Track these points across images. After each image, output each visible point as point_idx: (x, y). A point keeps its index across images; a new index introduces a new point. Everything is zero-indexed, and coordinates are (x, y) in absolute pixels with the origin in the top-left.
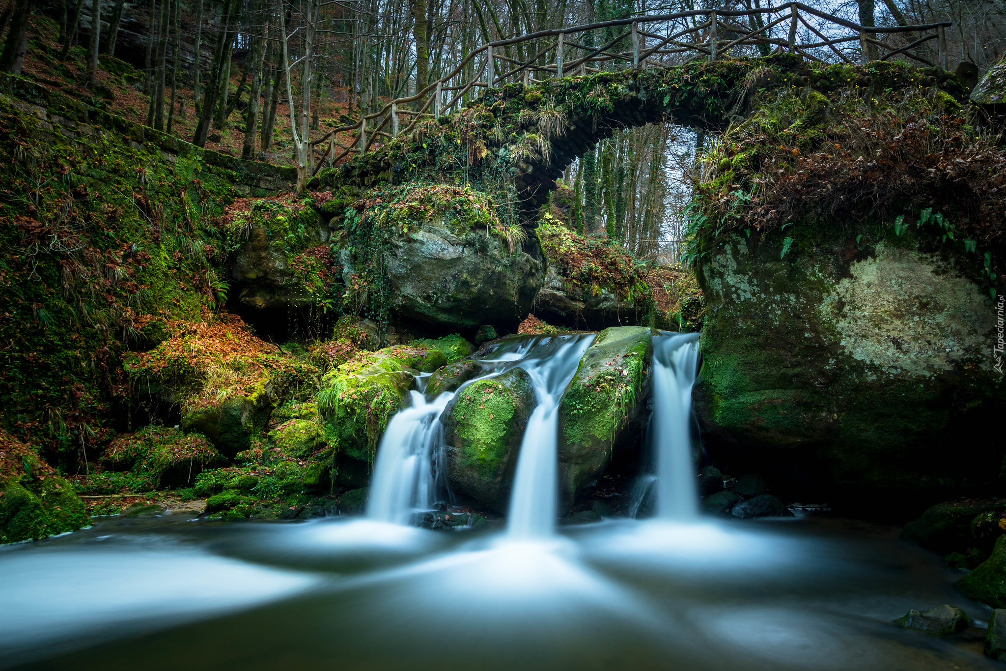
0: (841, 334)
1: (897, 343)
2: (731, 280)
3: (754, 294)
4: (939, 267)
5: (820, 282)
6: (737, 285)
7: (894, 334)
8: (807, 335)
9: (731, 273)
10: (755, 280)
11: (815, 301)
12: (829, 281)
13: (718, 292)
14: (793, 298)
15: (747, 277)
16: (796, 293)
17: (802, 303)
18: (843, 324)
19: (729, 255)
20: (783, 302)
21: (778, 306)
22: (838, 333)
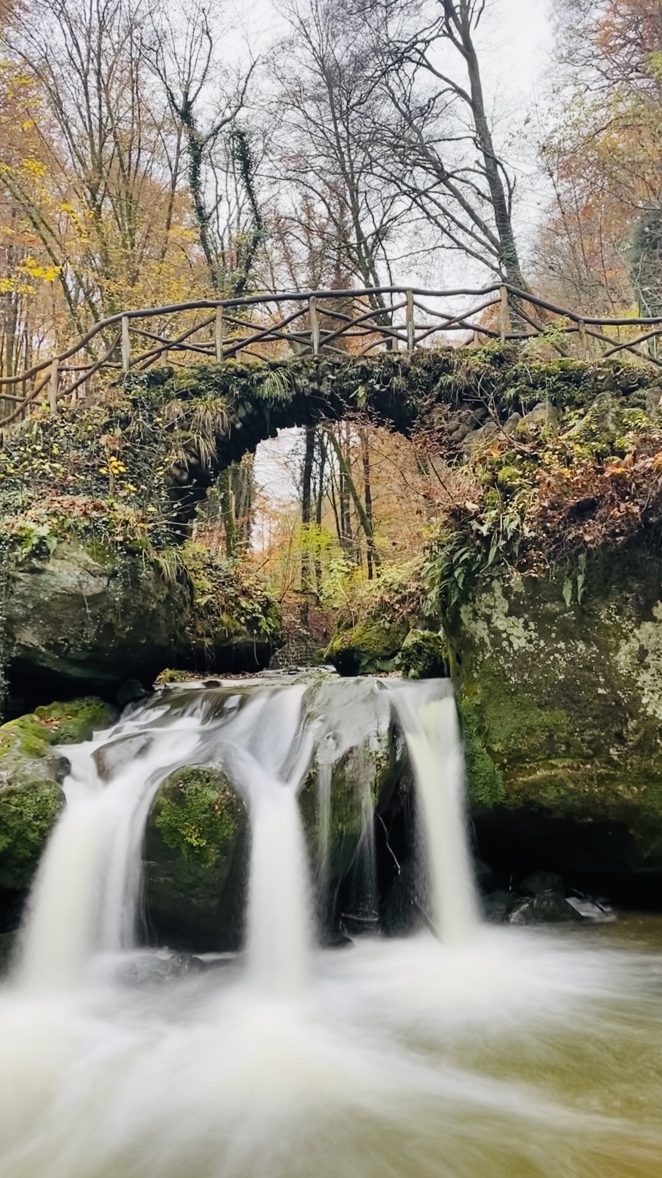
0: (643, 689)
2: (501, 623)
3: (530, 641)
5: (618, 626)
6: (510, 631)
8: (601, 691)
9: (502, 616)
10: (532, 625)
11: (610, 650)
12: (628, 625)
13: (482, 639)
14: (581, 646)
15: (522, 620)
16: (587, 641)
17: (594, 652)
18: (645, 677)
19: (498, 593)
20: (569, 651)
21: (563, 655)
22: (638, 688)
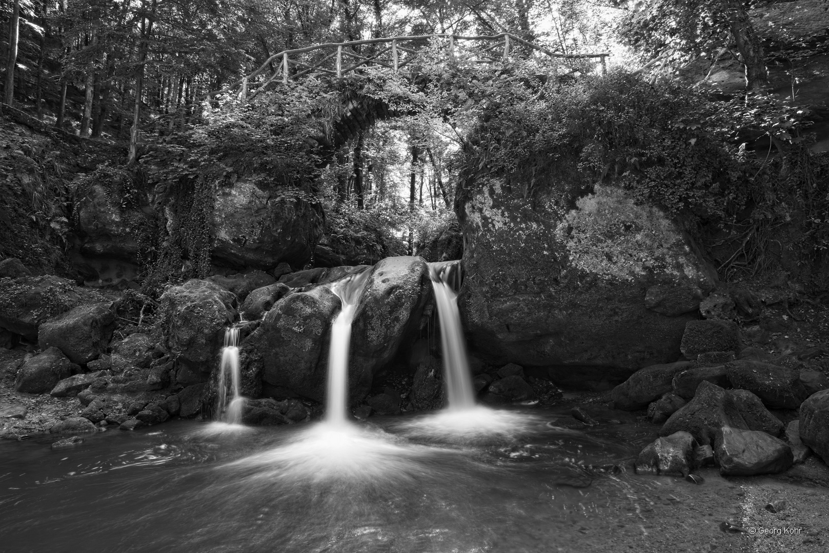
0: (570, 251)
1: (609, 257)
2: (488, 213)
3: (505, 224)
4: (638, 200)
5: (555, 213)
6: (493, 217)
7: (606, 249)
8: (545, 253)
9: (489, 209)
10: (506, 214)
11: (551, 227)
12: (561, 212)
13: (477, 224)
14: (535, 225)
15: (500, 211)
16: (537, 222)
17: (542, 229)
18: (571, 244)
19: (487, 195)
20: (527, 229)
21: (524, 231)
22: (567, 250)
